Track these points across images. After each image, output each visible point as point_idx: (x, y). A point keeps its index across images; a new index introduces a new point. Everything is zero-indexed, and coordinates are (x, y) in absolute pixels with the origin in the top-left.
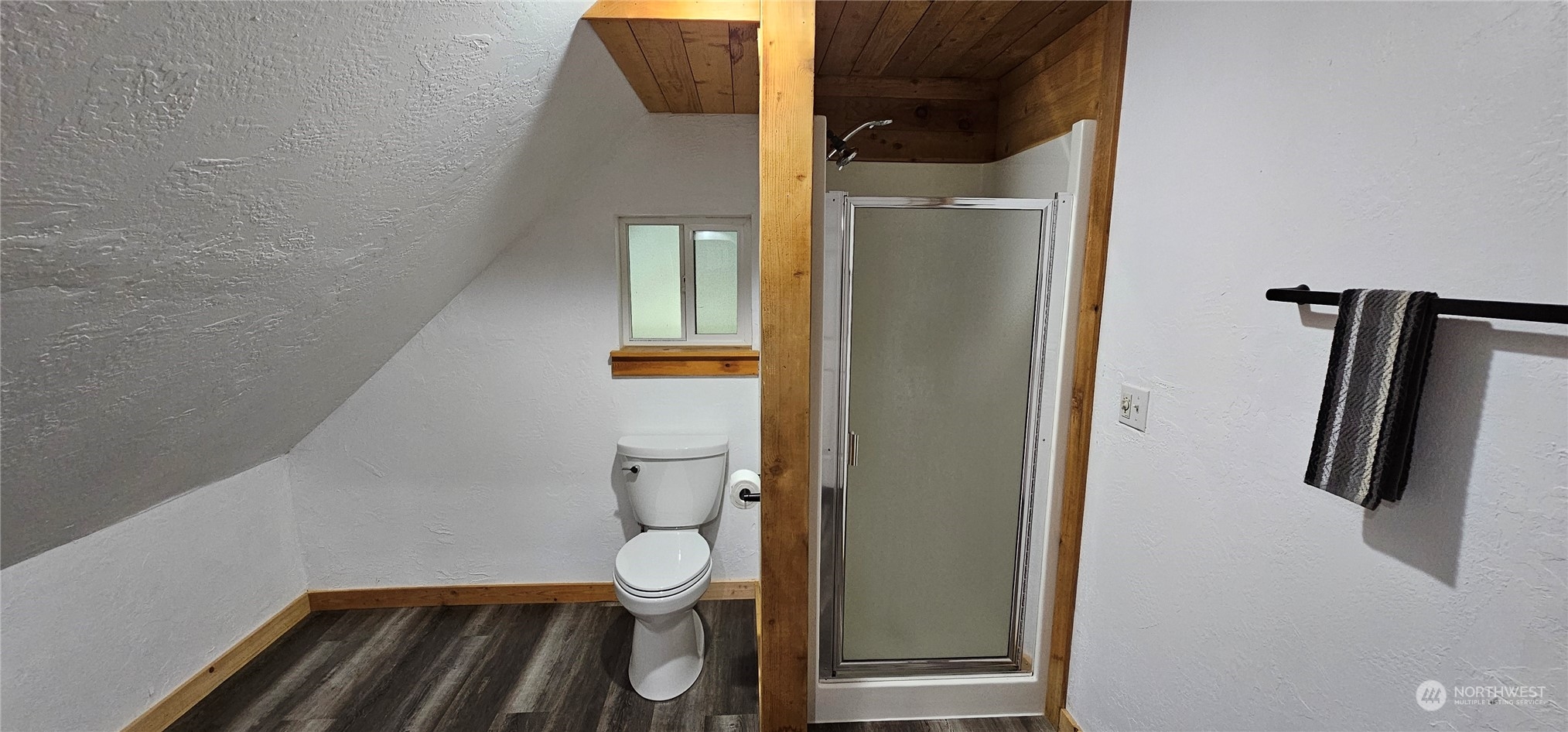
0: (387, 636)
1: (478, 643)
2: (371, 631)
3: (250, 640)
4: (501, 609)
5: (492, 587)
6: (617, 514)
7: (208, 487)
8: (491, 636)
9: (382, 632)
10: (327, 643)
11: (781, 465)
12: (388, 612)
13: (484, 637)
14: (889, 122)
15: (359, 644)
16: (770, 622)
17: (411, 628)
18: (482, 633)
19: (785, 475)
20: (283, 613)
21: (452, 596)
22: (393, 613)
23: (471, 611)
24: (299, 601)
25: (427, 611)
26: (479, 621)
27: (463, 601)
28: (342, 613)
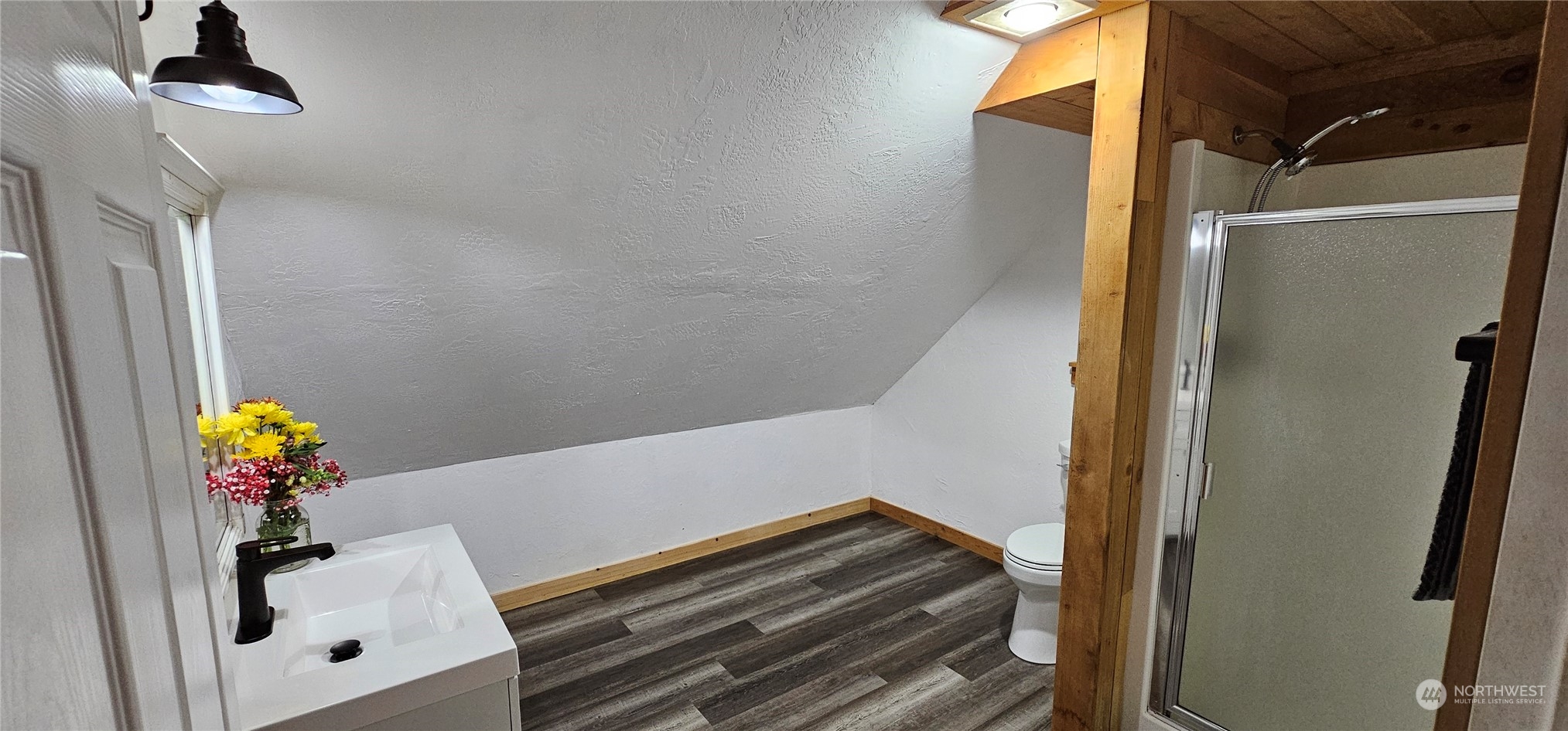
0: (895, 538)
1: (937, 564)
2: (889, 532)
3: (832, 509)
4: (968, 553)
5: (965, 535)
6: (1062, 507)
7: (826, 412)
8: (948, 565)
9: (895, 534)
10: (865, 528)
11: (1087, 466)
12: (906, 526)
13: (943, 564)
14: (1382, 111)
15: (879, 536)
16: (1066, 605)
17: (910, 540)
18: (945, 561)
19: (1089, 476)
20: (855, 502)
21: (942, 532)
22: (907, 528)
23: (949, 546)
24: (864, 500)
25: (925, 535)
26: (948, 554)
27: (948, 538)
28: (883, 516)
